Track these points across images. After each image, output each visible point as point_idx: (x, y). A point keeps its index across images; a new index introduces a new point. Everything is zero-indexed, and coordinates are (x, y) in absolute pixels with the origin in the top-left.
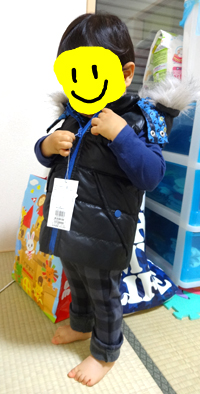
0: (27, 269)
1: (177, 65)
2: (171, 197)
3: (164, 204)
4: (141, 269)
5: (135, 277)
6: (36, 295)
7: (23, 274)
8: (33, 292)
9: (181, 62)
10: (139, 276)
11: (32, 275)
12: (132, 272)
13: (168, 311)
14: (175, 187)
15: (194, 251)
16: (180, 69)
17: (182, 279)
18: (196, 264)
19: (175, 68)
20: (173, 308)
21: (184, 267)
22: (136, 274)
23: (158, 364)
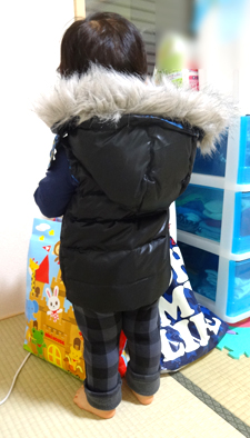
0: (54, 334)
1: (193, 74)
2: (203, 225)
3: (194, 233)
4: (193, 311)
5: (187, 321)
6: (70, 363)
7: (46, 341)
8: (66, 360)
9: (197, 71)
10: (191, 319)
11: (62, 339)
12: (182, 316)
13: (222, 353)
14: (205, 212)
15: (238, 281)
16: (197, 78)
17: (228, 314)
18: (241, 295)
19: (191, 78)
20: (226, 348)
21: (229, 300)
22: (188, 318)
23: (237, 414)
